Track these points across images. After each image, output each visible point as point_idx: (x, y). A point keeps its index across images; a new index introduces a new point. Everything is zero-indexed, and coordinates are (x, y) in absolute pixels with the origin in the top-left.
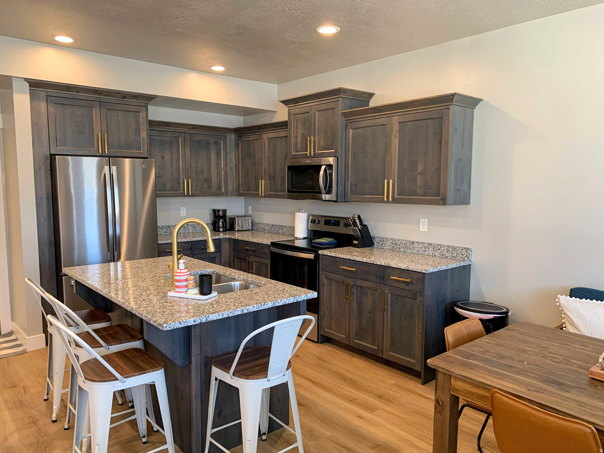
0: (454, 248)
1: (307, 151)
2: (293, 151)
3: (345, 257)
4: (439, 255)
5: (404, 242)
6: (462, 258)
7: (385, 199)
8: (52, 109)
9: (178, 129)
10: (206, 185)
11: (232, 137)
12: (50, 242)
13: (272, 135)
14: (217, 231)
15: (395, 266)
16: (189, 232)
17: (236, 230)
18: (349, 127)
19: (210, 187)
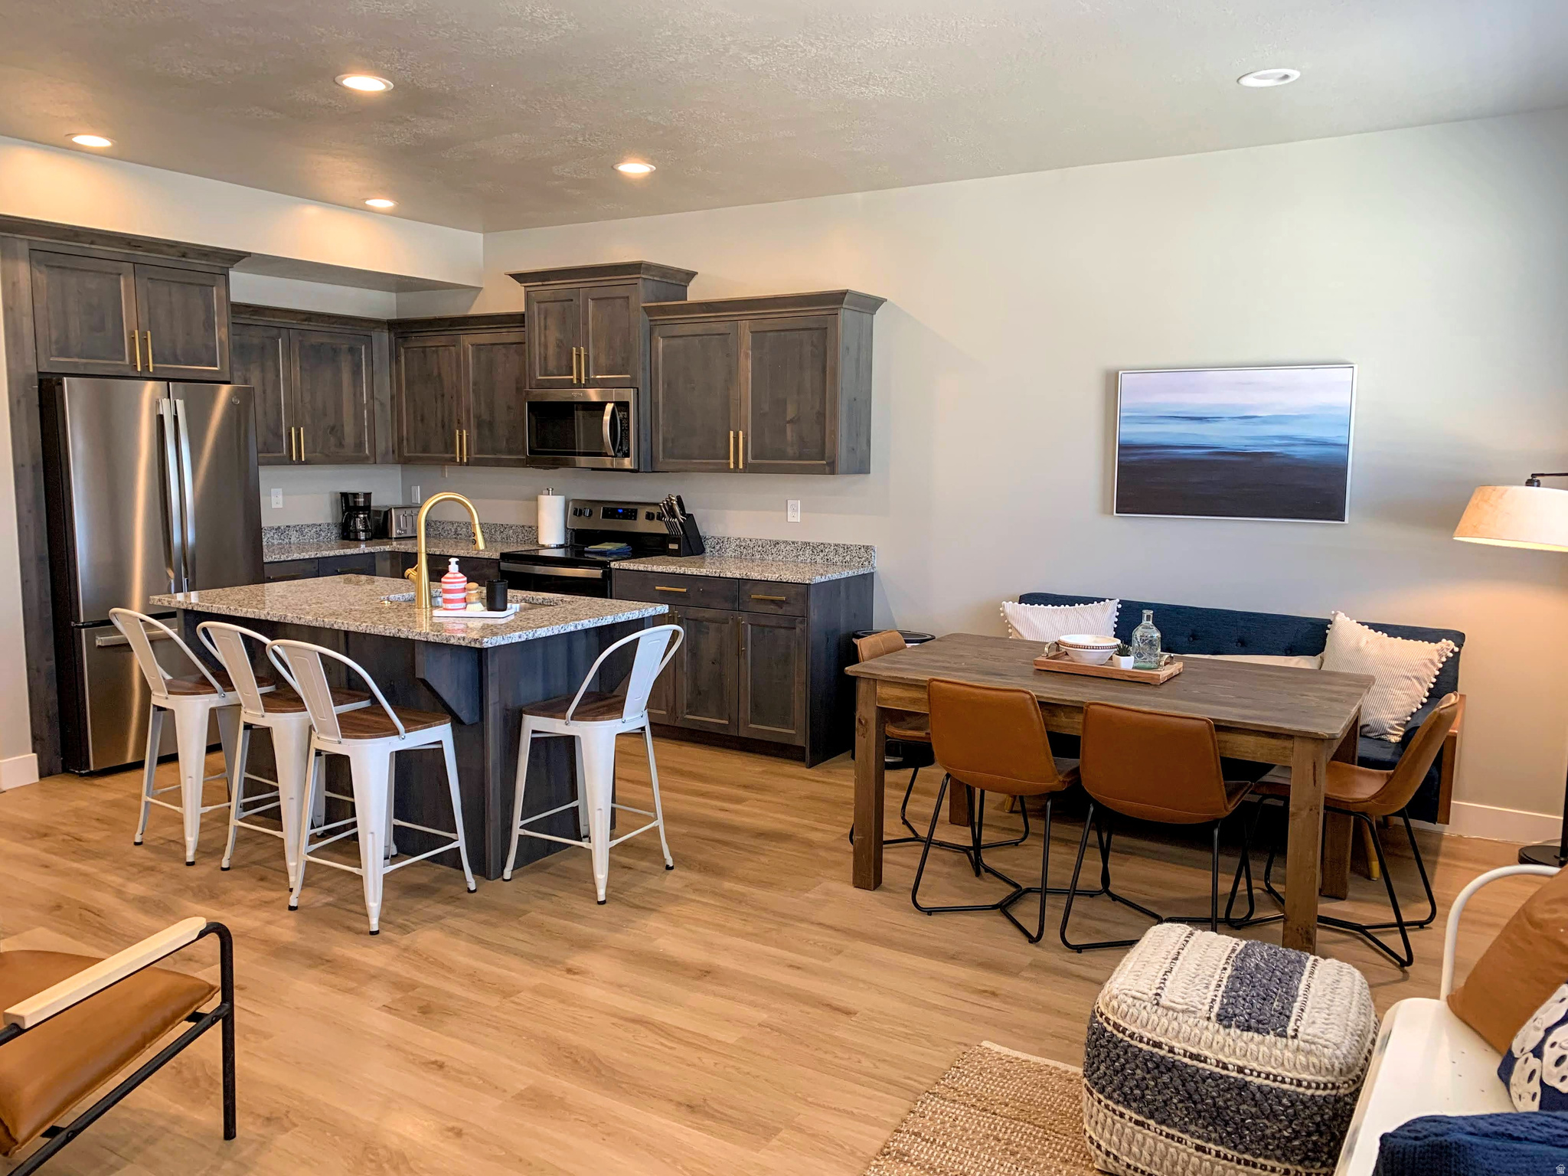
0: (847, 548)
1: (572, 375)
2: (538, 374)
3: (664, 570)
4: (821, 561)
5: (760, 543)
6: (859, 562)
7: (732, 466)
8: (42, 278)
9: (276, 320)
10: (332, 440)
11: (384, 338)
12: (41, 559)
13: (485, 338)
14: (351, 540)
15: (759, 578)
16: (290, 543)
17: (394, 536)
18: (656, 334)
19: (341, 445)
